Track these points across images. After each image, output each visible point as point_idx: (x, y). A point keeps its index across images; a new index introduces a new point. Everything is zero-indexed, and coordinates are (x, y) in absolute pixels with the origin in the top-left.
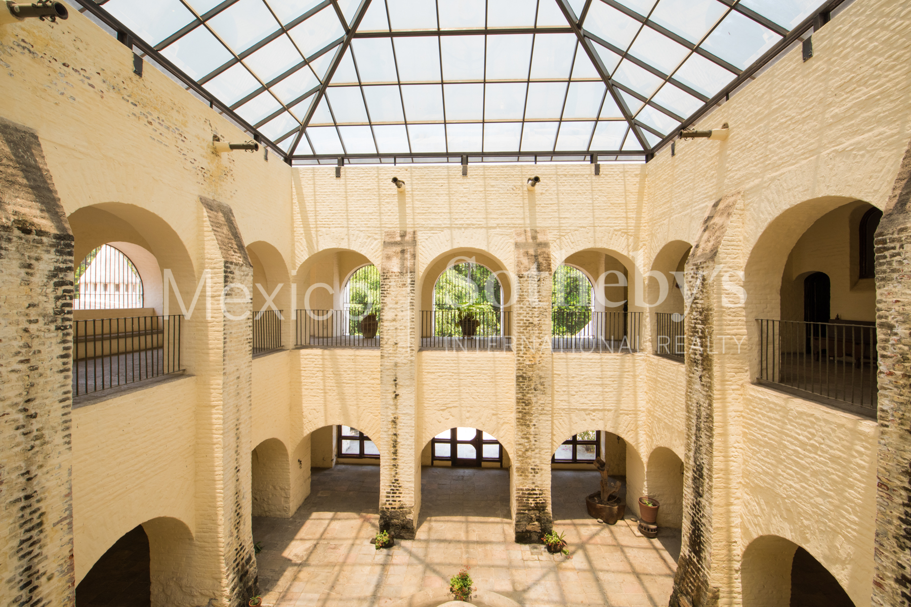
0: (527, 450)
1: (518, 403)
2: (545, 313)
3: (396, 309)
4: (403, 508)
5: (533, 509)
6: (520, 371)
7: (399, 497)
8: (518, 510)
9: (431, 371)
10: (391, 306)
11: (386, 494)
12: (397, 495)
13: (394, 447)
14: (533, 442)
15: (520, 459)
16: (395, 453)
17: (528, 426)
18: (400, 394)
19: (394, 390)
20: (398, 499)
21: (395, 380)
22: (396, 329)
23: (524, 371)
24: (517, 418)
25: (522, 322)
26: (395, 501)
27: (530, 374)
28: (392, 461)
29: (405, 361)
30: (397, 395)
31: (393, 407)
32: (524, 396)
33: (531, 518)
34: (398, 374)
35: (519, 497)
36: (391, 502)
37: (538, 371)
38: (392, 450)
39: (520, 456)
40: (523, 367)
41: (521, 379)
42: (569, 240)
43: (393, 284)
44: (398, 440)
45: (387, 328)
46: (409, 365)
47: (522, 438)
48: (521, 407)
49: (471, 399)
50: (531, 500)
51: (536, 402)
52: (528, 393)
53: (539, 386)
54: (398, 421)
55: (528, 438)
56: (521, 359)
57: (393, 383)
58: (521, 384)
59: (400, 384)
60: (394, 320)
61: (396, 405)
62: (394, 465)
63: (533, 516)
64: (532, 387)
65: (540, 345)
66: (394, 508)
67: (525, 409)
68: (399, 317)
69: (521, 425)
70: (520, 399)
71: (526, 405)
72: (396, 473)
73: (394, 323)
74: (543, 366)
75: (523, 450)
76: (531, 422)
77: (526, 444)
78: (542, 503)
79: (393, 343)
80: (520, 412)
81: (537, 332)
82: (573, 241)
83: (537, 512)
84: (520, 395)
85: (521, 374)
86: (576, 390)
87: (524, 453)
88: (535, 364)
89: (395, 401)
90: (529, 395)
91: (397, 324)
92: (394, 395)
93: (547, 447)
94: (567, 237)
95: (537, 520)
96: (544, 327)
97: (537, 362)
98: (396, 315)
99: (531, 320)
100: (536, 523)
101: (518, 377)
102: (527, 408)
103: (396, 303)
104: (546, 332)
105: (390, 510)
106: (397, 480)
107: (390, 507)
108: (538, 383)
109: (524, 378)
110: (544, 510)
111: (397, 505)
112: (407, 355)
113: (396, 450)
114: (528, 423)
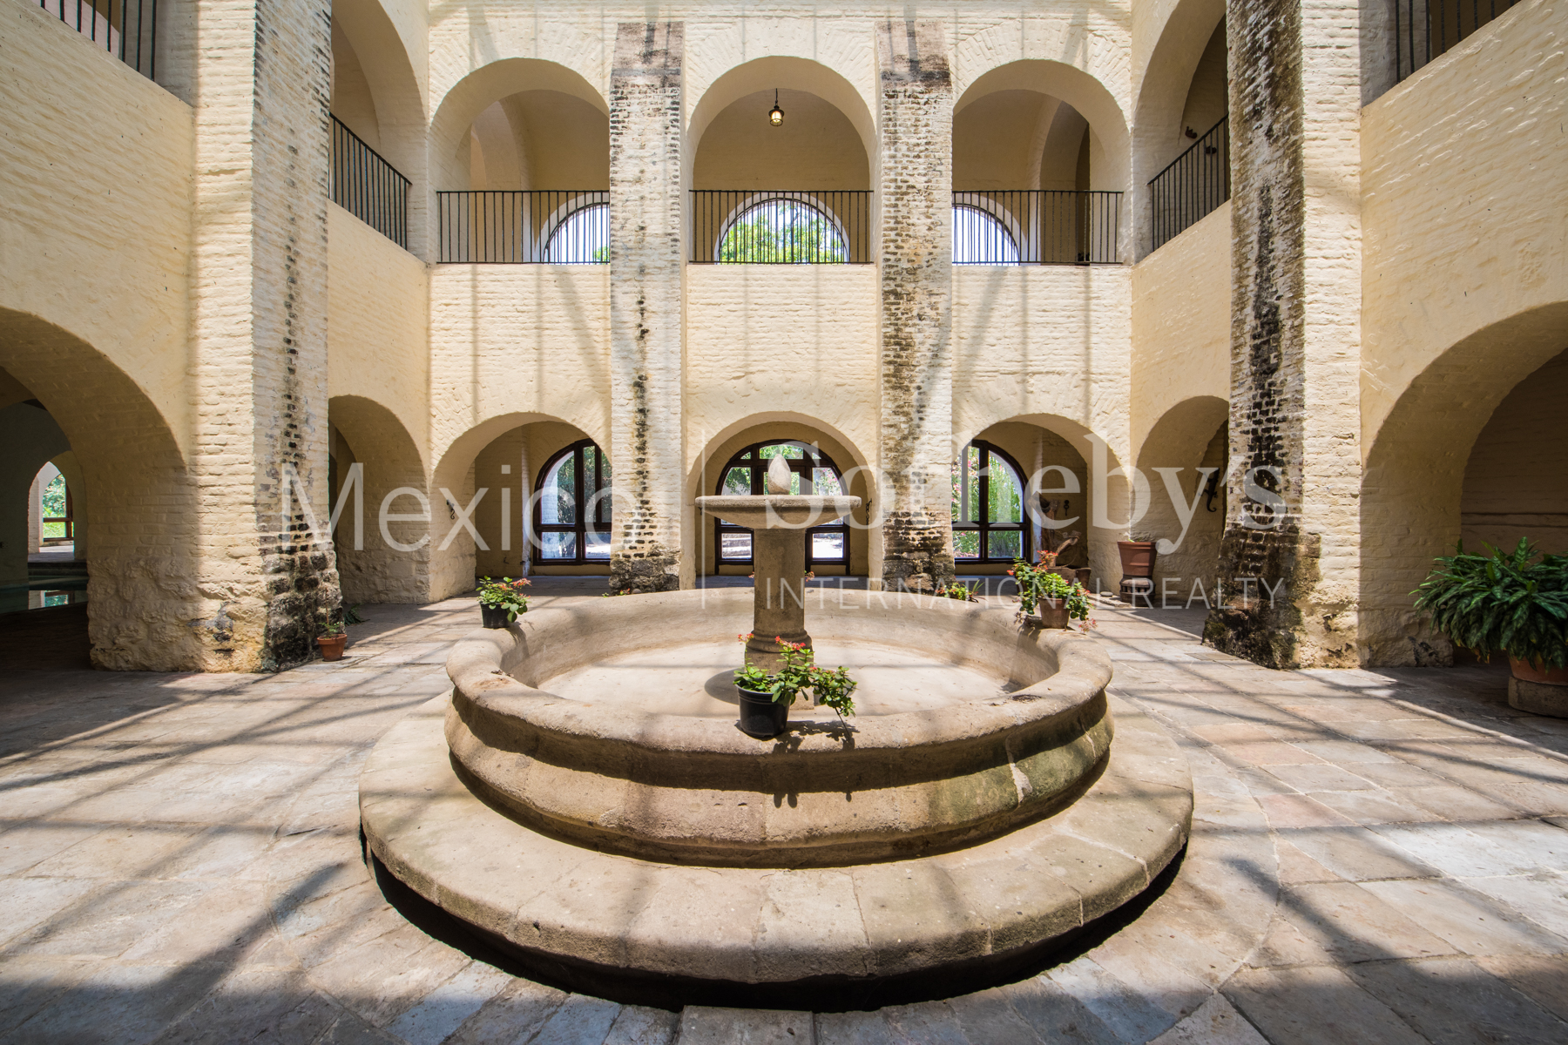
0: (905, 438)
1: (887, 344)
2: (938, 168)
3: (641, 158)
4: (657, 555)
5: (917, 549)
6: (891, 282)
7: (651, 534)
8: (887, 551)
9: (713, 301)
10: (631, 152)
11: (624, 530)
12: (647, 530)
13: (640, 435)
14: (916, 421)
15: (892, 454)
16: (642, 448)
17: (907, 389)
18: (652, 330)
19: (639, 321)
20: (648, 538)
21: (641, 303)
22: (642, 198)
23: (898, 282)
24: (885, 375)
25: (893, 185)
26: (642, 542)
27: (909, 287)
28: (636, 465)
29: (660, 263)
30: (644, 332)
31: (638, 356)
32: (898, 330)
33: (914, 567)
34: (645, 290)
35: (890, 527)
36: (633, 544)
37: (925, 282)
38: (636, 442)
39: (890, 450)
40: (897, 273)
41: (892, 299)
42: (982, 44)
43: (635, 108)
44: (648, 423)
45: (624, 198)
46: (668, 271)
47: (895, 413)
48: (892, 353)
49: (793, 354)
50: (913, 534)
51: (922, 343)
52: (906, 325)
53: (927, 310)
54: (647, 384)
55: (906, 414)
56: (892, 257)
57: (638, 307)
58: (893, 307)
59: (650, 308)
60: (638, 181)
61: (642, 352)
62: (640, 473)
63: (917, 562)
64: (915, 313)
65: (930, 229)
66: (641, 555)
67: (899, 356)
68: (648, 175)
69: (894, 388)
70: (891, 337)
71: (902, 349)
72: (645, 489)
73: (638, 187)
74: (935, 272)
75: (897, 437)
76: (911, 382)
77: (903, 426)
78: (935, 538)
79: (635, 227)
80: (890, 363)
81: (924, 203)
82: (990, 45)
83: (924, 555)
84: (891, 330)
85: (892, 287)
86: (999, 335)
87: (899, 444)
88: (920, 267)
89: (641, 342)
90: (908, 329)
91: (644, 189)
92: (638, 333)
93: (943, 430)
94: (978, 37)
95: (925, 570)
96: (936, 195)
97: (925, 264)
98: (642, 172)
99: (912, 181)
100: (924, 575)
101: (886, 294)
102: (904, 354)
103: (642, 147)
104: (941, 204)
105: (633, 559)
106: (647, 502)
107: (632, 553)
108: (925, 304)
109: (898, 295)
110: (938, 551)
111: (646, 549)
112: (663, 251)
113: (644, 443)
114: (906, 383)
